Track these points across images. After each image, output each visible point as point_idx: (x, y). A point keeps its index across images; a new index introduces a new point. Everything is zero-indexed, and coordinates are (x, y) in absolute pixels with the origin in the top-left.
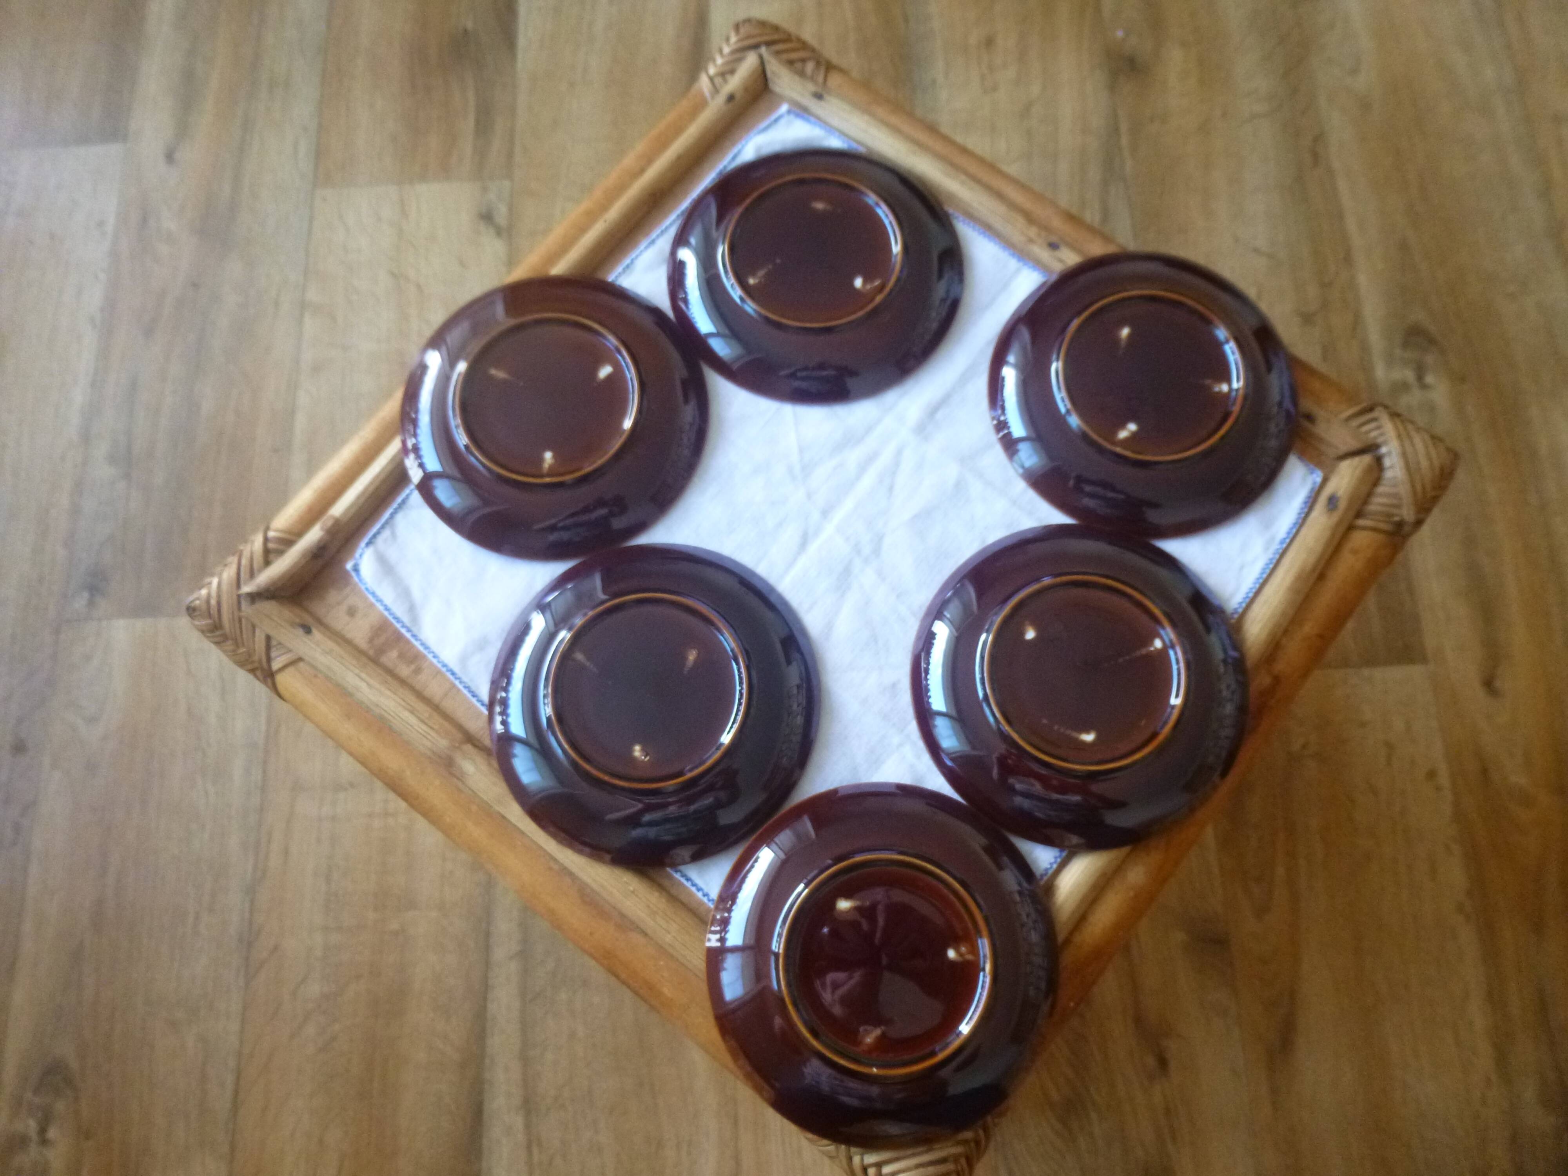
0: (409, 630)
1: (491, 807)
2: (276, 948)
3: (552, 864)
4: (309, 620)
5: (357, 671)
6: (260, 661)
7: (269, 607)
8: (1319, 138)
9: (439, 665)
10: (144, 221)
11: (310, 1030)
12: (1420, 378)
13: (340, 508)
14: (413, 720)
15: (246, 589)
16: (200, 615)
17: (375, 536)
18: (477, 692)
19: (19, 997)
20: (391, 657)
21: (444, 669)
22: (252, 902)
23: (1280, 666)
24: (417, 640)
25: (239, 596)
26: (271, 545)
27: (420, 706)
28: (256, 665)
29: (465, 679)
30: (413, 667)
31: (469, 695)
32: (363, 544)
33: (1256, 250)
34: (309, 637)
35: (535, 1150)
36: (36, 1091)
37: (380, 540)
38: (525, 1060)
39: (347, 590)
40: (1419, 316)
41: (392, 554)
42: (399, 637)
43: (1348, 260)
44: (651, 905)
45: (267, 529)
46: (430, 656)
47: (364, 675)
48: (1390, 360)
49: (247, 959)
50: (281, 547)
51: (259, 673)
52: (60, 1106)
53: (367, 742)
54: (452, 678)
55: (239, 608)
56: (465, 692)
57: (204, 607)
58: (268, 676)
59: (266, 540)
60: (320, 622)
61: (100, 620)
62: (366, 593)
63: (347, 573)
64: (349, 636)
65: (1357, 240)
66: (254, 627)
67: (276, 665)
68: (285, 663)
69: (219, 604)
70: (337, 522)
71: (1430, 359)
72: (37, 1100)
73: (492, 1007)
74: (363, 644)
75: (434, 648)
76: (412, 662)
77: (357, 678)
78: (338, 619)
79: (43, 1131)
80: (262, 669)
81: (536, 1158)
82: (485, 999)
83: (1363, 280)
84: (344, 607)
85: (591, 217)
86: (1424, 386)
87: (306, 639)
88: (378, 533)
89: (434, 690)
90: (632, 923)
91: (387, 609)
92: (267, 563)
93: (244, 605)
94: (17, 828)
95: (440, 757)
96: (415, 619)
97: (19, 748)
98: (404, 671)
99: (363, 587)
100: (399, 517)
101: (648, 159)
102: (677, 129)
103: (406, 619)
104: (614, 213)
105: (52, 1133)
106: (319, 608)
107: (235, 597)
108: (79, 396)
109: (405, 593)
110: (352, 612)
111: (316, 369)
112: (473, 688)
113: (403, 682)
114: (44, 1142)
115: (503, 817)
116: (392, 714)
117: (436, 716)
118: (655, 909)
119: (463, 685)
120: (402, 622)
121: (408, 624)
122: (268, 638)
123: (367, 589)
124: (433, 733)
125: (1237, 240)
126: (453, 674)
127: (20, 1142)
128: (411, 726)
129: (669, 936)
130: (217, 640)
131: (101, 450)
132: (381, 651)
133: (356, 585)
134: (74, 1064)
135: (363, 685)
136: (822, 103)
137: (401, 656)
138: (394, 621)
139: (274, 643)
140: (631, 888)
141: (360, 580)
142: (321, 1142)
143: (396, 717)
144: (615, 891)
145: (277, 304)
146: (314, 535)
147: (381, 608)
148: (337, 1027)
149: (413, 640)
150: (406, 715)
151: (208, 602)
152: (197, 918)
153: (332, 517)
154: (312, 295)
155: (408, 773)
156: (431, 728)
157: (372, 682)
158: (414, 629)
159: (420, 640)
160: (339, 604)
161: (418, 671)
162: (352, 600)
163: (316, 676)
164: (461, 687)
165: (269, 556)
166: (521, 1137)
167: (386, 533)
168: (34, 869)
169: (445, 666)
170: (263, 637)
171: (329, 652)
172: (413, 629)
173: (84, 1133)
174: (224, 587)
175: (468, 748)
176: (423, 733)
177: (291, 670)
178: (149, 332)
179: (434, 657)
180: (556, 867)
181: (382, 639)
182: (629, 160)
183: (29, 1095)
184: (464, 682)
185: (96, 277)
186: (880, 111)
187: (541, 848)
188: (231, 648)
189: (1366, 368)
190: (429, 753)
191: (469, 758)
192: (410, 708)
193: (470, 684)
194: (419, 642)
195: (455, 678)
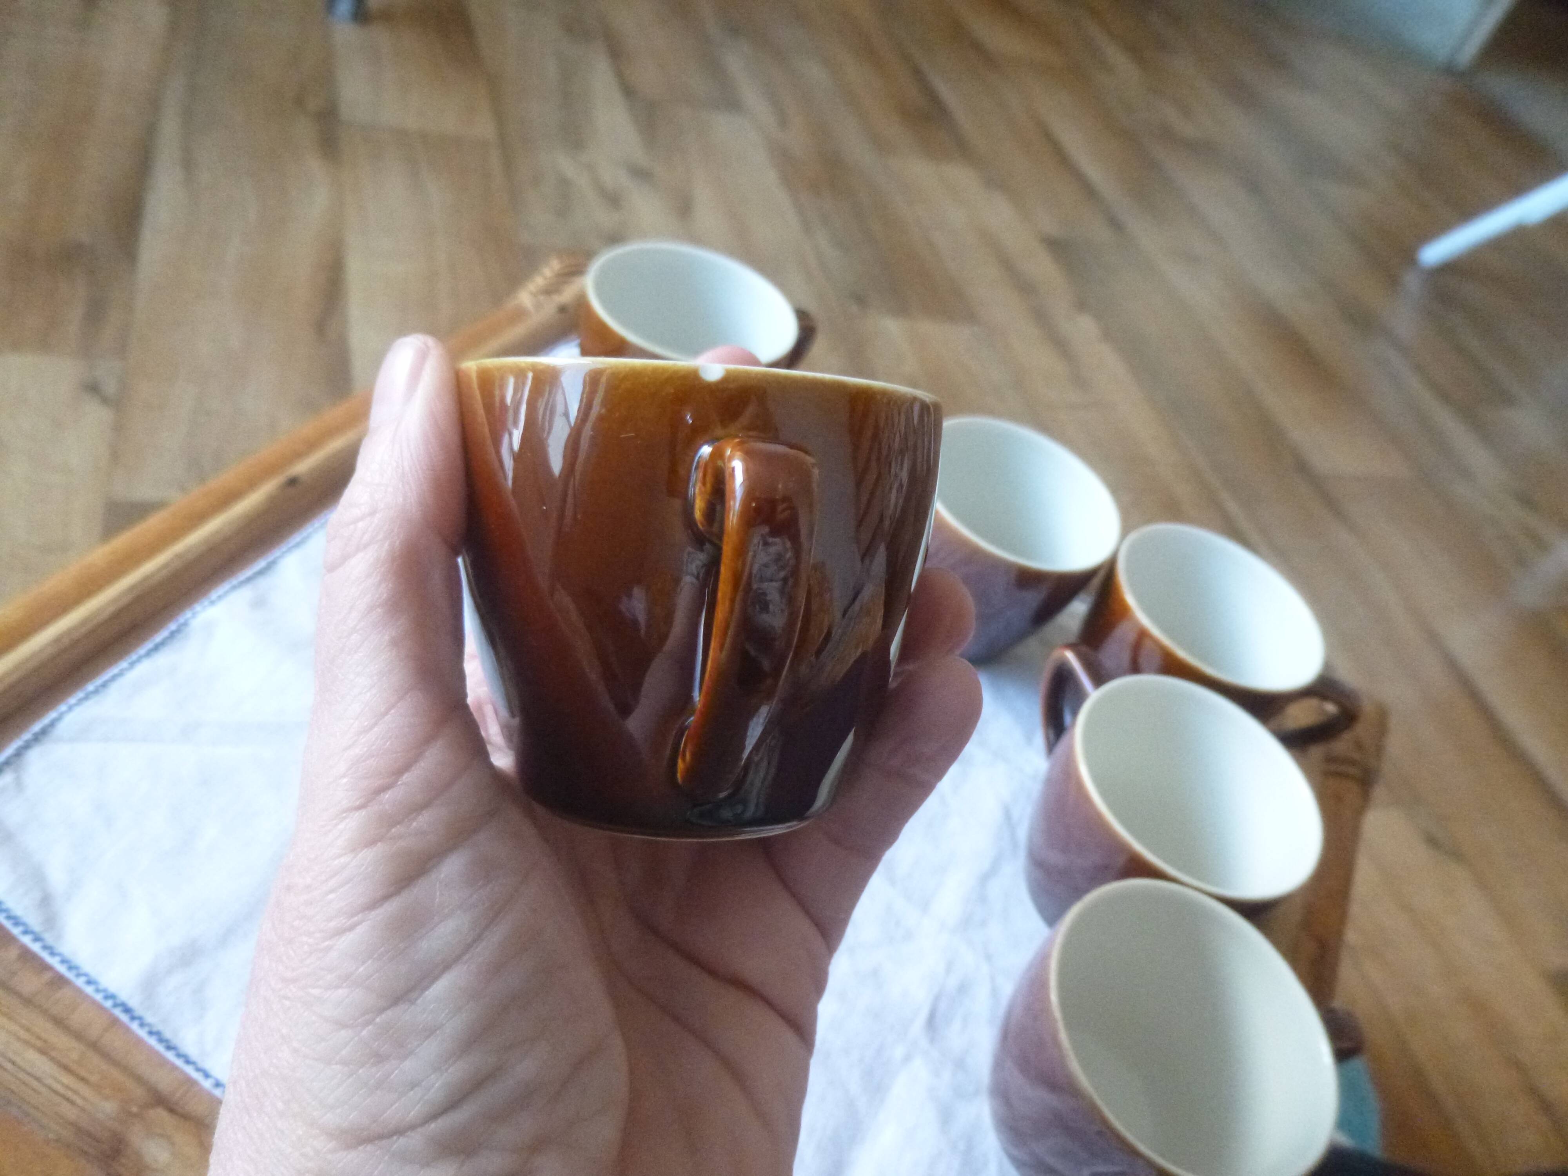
0: (37, 939)
9: (99, 997)
18: (175, 1042)
21: (108, 1004)
24: (53, 954)
29: (149, 1018)
31: (160, 1048)
54: (124, 1017)
56: (152, 1041)
75: (87, 967)
89: (84, 1021)
96: (51, 921)
100: (34, 755)
103: (34, 921)
112: (168, 1034)
119: (147, 1029)
120: (24, 924)
121: (36, 926)
126: (127, 1010)
158: (49, 938)
159: (59, 954)
164: (142, 1033)
169: (109, 996)
179: (89, 982)
184: (149, 1025)
191: (161, 1136)
192: (39, 1043)
193: (159, 1027)
194: (57, 959)
195: (133, 1018)
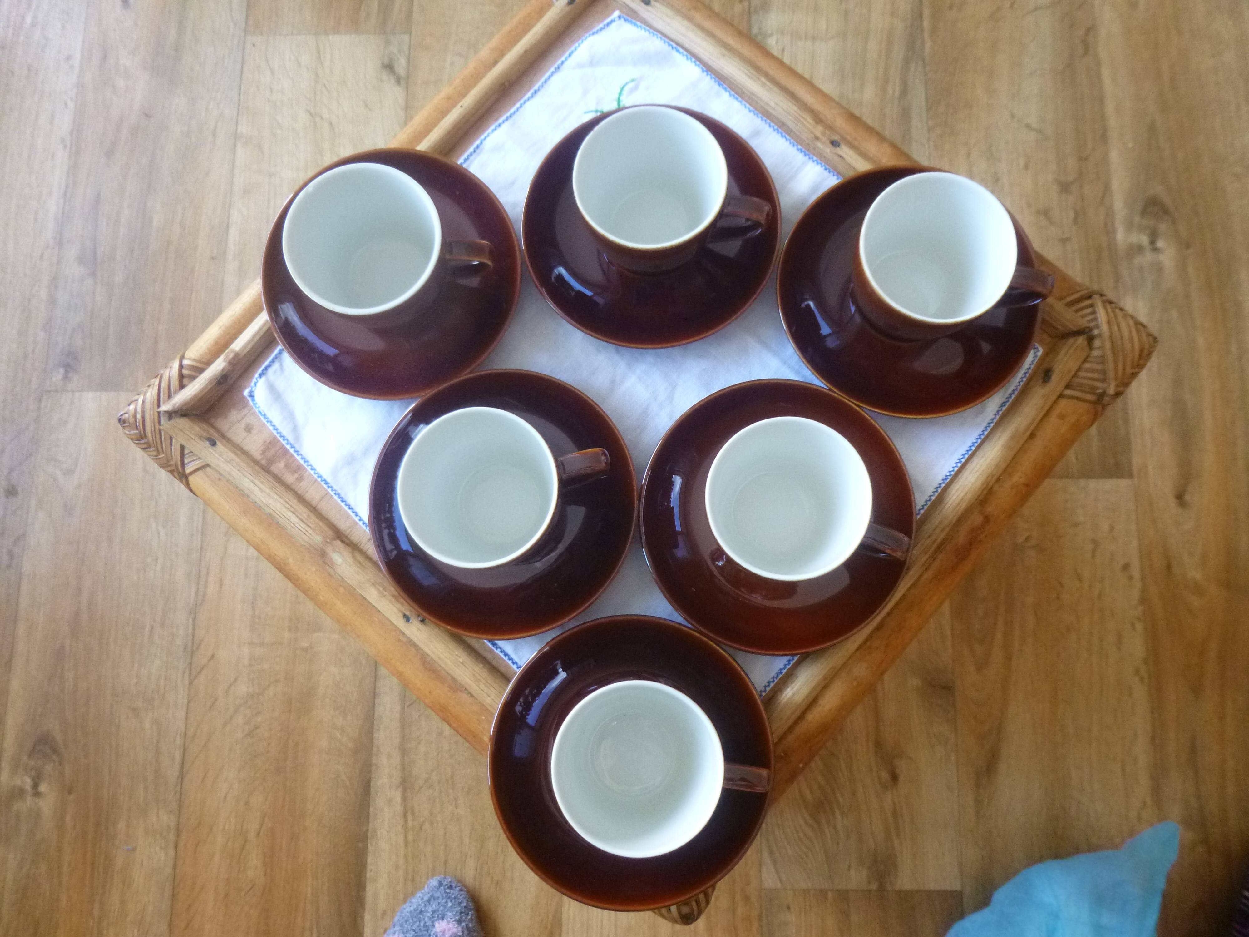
0: (292, 447)
1: (355, 590)
2: (213, 656)
3: (401, 637)
4: (215, 434)
5: (251, 478)
6: (176, 465)
7: (183, 423)
8: (1090, 30)
9: (316, 476)
10: (105, 58)
11: (239, 720)
12: (1152, 242)
13: (239, 344)
14: (294, 519)
15: (164, 408)
16: (129, 426)
17: (266, 368)
18: (345, 498)
19: (15, 685)
20: (279, 467)
21: (319, 479)
22: (194, 620)
23: (989, 509)
25: (159, 413)
26: (185, 372)
27: (301, 508)
28: (174, 468)
29: (335, 487)
30: (296, 476)
31: (339, 501)
32: (257, 375)
33: (1028, 126)
34: (214, 448)
35: (410, 818)
36: (30, 756)
37: (271, 371)
38: (404, 751)
39: (245, 411)
40: (1157, 189)
41: (280, 384)
42: (286, 452)
43: (1104, 138)
44: (477, 675)
45: (183, 357)
46: (309, 468)
47: (257, 482)
48: (1130, 226)
49: (190, 663)
50: (193, 373)
51: (175, 474)
52: (49, 768)
53: (260, 534)
54: (325, 486)
55: (159, 422)
56: (336, 497)
57: (132, 420)
58: (184, 477)
59: (181, 367)
60: (223, 436)
61: (73, 391)
62: (259, 415)
63: (244, 397)
64: (246, 448)
65: (1113, 122)
66: (171, 438)
67: (188, 470)
68: (197, 467)
69: (143, 418)
70: (237, 355)
71: (1163, 227)
72: (32, 763)
73: (379, 709)
74: (257, 455)
75: (312, 462)
76: (295, 472)
77: (252, 483)
78: (237, 433)
79: (35, 786)
80: (179, 472)
81: (410, 822)
82: (374, 703)
83: (1114, 156)
84: (243, 425)
85: (452, 101)
86: (1155, 250)
87: (211, 450)
88: (269, 366)
89: (313, 495)
90: (462, 686)
91: (275, 429)
92: (182, 386)
93: (163, 420)
94: (11, 554)
95: (315, 549)
96: (297, 438)
97: (11, 492)
98: (290, 478)
99: (257, 410)
101: (501, 53)
102: (526, 27)
103: (290, 438)
104: (468, 101)
105: (43, 788)
106: (222, 424)
107: (156, 414)
108: (53, 206)
109: (290, 416)
110: (249, 429)
111: (246, 192)
112: (342, 495)
113: (288, 487)
114: (37, 794)
115: (364, 598)
116: (278, 513)
117: (313, 517)
118: (479, 677)
119: (334, 492)
120: (287, 440)
121: (292, 441)
122: (182, 448)
123: (260, 412)
124: (311, 532)
125: (1013, 116)
126: (327, 483)
127: (19, 793)
128: (293, 524)
129: (489, 698)
130: (144, 446)
131: (72, 252)
132: (271, 462)
133: (252, 408)
134: (59, 737)
135: (256, 489)
136: (649, 8)
137: (287, 466)
138: (281, 439)
139: (186, 451)
140: (461, 660)
141: (255, 404)
142: (247, 803)
143: (283, 517)
144: (448, 661)
145: (214, 134)
146: (218, 366)
147: (271, 428)
148: (259, 719)
149: (295, 454)
150: (289, 515)
151: (135, 416)
152: (152, 630)
153: (233, 351)
154: (244, 129)
155: (291, 560)
156: (309, 526)
157: (263, 487)
159: (301, 455)
160: (239, 421)
161: (300, 479)
162: (249, 420)
163: (220, 479)
164: (332, 493)
165: (183, 381)
166: (399, 808)
167: (276, 366)
168: (25, 588)
169: (321, 477)
170: (179, 447)
171: (230, 462)
172: (296, 445)
173: (68, 789)
174: (148, 405)
175: (338, 543)
176: (302, 529)
177: (200, 473)
178: (110, 154)
180: (404, 640)
181: (272, 451)
182: (485, 53)
183: (25, 758)
185: (66, 104)
186: (698, 17)
187: (392, 624)
188: (155, 453)
189: (1110, 232)
190: (307, 545)
191: (338, 552)
192: (292, 510)
193: (340, 491)
194: (300, 457)
195: (329, 487)
